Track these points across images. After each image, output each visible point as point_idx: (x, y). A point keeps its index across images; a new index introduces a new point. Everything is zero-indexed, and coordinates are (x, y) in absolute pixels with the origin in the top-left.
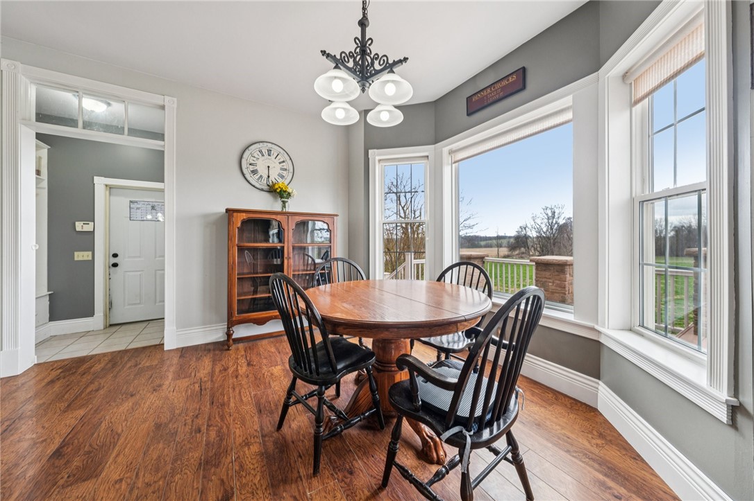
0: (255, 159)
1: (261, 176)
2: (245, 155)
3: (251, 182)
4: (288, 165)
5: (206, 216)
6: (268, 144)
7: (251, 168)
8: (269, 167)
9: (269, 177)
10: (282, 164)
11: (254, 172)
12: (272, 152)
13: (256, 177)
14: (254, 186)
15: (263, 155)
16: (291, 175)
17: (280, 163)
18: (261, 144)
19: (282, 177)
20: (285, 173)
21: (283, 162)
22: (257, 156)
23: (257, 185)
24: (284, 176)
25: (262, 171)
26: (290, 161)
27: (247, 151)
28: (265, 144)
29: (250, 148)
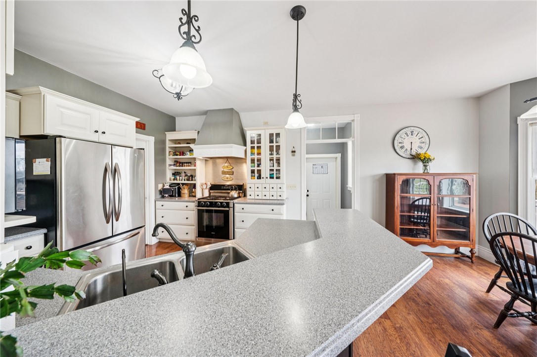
0: (402, 139)
1: (406, 149)
2: (396, 138)
3: (400, 154)
4: (426, 139)
5: (374, 176)
6: (411, 128)
7: (400, 145)
8: (411, 143)
9: (411, 149)
10: (421, 139)
11: (402, 147)
12: (414, 133)
13: (403, 150)
14: (402, 156)
15: (408, 136)
16: (427, 146)
17: (419, 139)
18: (407, 129)
19: (421, 148)
20: (423, 145)
21: (422, 137)
22: (404, 137)
23: (404, 156)
24: (422, 147)
25: (407, 146)
26: (427, 136)
27: (398, 135)
28: (410, 128)
29: (399, 133)
